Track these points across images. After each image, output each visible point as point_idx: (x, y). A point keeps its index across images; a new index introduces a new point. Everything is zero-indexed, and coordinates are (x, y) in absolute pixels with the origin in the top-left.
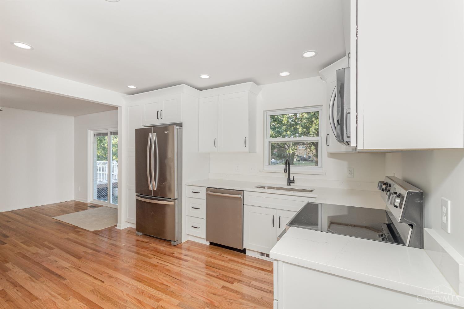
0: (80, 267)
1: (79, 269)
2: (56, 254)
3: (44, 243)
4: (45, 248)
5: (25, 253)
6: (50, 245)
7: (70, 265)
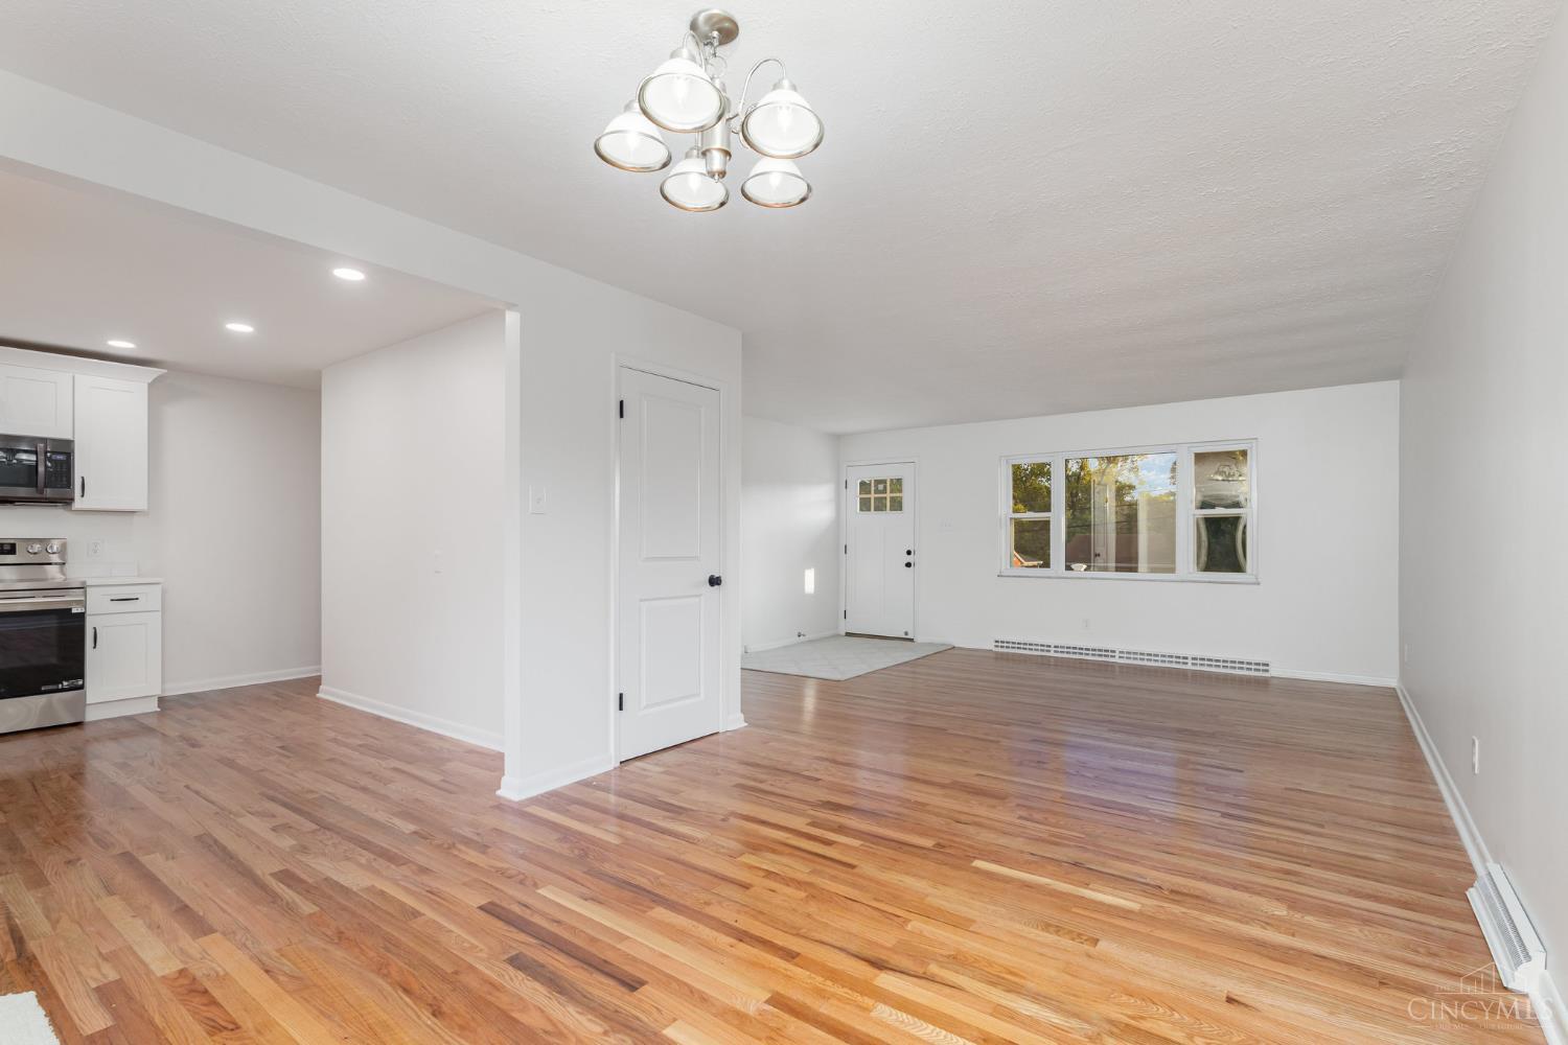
0: (218, 813)
1: (218, 810)
2: (270, 853)
3: (316, 909)
4: (310, 881)
5: (375, 859)
6: (291, 892)
7: (240, 820)
